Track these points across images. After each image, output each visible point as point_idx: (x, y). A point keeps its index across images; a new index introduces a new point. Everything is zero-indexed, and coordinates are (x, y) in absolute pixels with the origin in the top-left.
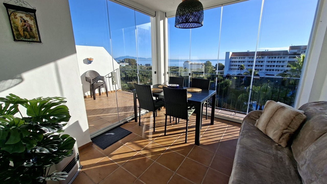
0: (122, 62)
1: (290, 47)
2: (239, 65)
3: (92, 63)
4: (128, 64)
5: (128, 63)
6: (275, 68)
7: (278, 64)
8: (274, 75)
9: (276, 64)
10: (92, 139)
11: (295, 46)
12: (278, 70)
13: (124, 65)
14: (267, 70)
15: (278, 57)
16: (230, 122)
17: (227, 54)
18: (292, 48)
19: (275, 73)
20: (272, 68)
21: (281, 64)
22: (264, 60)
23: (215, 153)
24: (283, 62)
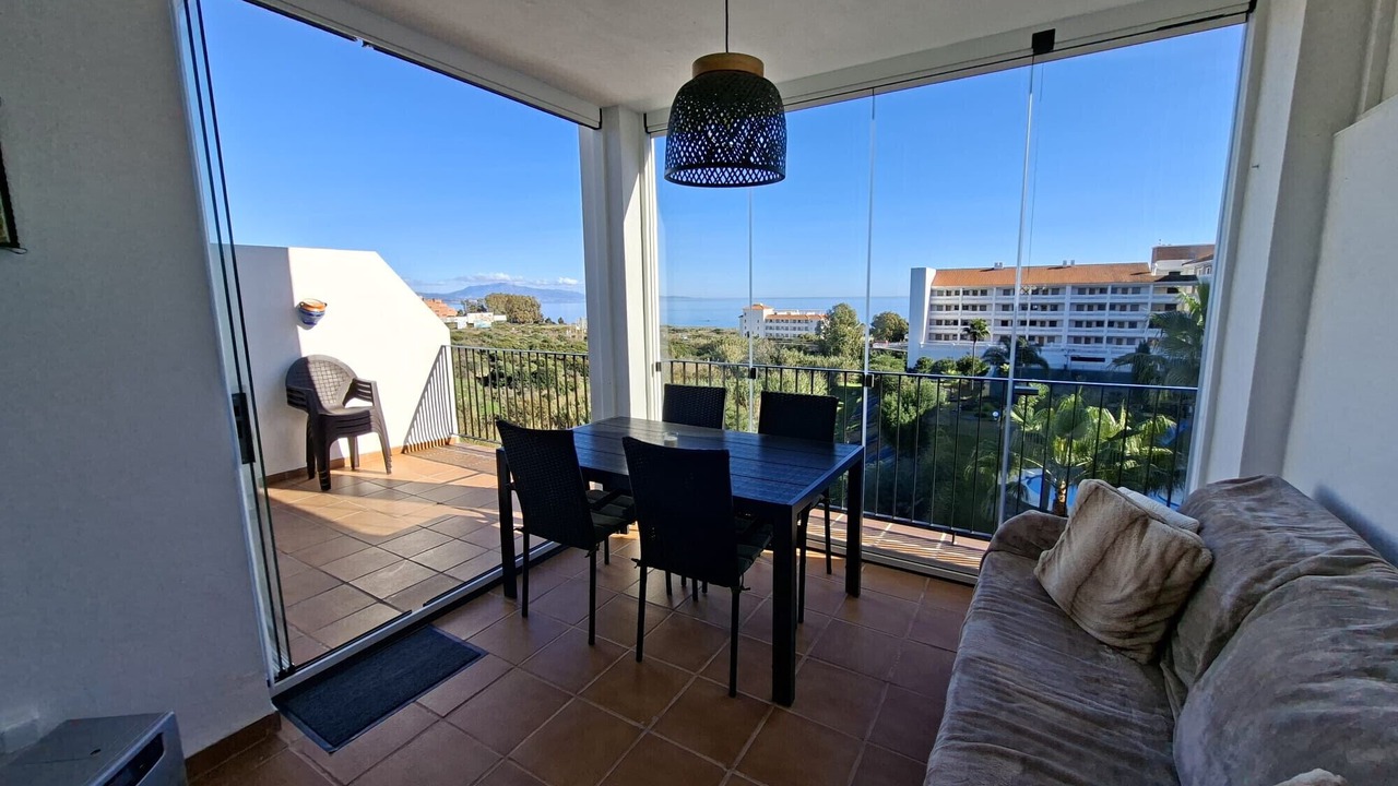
0: (479, 311)
1: (1154, 249)
2: (965, 323)
3: (320, 323)
4: (503, 318)
5: (503, 313)
6: (1105, 332)
7: (1117, 316)
8: (1102, 360)
9: (1106, 316)
10: (276, 700)
11: (1174, 244)
12: (1119, 341)
13: (484, 320)
14: (1077, 340)
15: (1112, 289)
16: (928, 579)
17: (918, 275)
18: (1162, 253)
19: (1105, 352)
20: (1094, 332)
21: (1128, 316)
22: (1060, 301)
23: (865, 743)
24: (1135, 307)
